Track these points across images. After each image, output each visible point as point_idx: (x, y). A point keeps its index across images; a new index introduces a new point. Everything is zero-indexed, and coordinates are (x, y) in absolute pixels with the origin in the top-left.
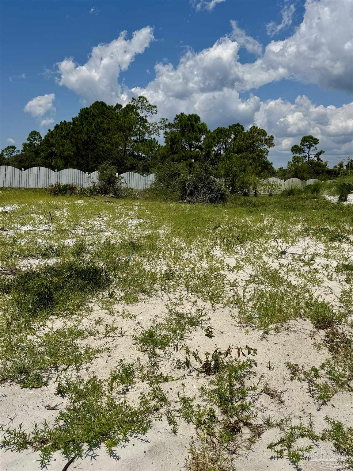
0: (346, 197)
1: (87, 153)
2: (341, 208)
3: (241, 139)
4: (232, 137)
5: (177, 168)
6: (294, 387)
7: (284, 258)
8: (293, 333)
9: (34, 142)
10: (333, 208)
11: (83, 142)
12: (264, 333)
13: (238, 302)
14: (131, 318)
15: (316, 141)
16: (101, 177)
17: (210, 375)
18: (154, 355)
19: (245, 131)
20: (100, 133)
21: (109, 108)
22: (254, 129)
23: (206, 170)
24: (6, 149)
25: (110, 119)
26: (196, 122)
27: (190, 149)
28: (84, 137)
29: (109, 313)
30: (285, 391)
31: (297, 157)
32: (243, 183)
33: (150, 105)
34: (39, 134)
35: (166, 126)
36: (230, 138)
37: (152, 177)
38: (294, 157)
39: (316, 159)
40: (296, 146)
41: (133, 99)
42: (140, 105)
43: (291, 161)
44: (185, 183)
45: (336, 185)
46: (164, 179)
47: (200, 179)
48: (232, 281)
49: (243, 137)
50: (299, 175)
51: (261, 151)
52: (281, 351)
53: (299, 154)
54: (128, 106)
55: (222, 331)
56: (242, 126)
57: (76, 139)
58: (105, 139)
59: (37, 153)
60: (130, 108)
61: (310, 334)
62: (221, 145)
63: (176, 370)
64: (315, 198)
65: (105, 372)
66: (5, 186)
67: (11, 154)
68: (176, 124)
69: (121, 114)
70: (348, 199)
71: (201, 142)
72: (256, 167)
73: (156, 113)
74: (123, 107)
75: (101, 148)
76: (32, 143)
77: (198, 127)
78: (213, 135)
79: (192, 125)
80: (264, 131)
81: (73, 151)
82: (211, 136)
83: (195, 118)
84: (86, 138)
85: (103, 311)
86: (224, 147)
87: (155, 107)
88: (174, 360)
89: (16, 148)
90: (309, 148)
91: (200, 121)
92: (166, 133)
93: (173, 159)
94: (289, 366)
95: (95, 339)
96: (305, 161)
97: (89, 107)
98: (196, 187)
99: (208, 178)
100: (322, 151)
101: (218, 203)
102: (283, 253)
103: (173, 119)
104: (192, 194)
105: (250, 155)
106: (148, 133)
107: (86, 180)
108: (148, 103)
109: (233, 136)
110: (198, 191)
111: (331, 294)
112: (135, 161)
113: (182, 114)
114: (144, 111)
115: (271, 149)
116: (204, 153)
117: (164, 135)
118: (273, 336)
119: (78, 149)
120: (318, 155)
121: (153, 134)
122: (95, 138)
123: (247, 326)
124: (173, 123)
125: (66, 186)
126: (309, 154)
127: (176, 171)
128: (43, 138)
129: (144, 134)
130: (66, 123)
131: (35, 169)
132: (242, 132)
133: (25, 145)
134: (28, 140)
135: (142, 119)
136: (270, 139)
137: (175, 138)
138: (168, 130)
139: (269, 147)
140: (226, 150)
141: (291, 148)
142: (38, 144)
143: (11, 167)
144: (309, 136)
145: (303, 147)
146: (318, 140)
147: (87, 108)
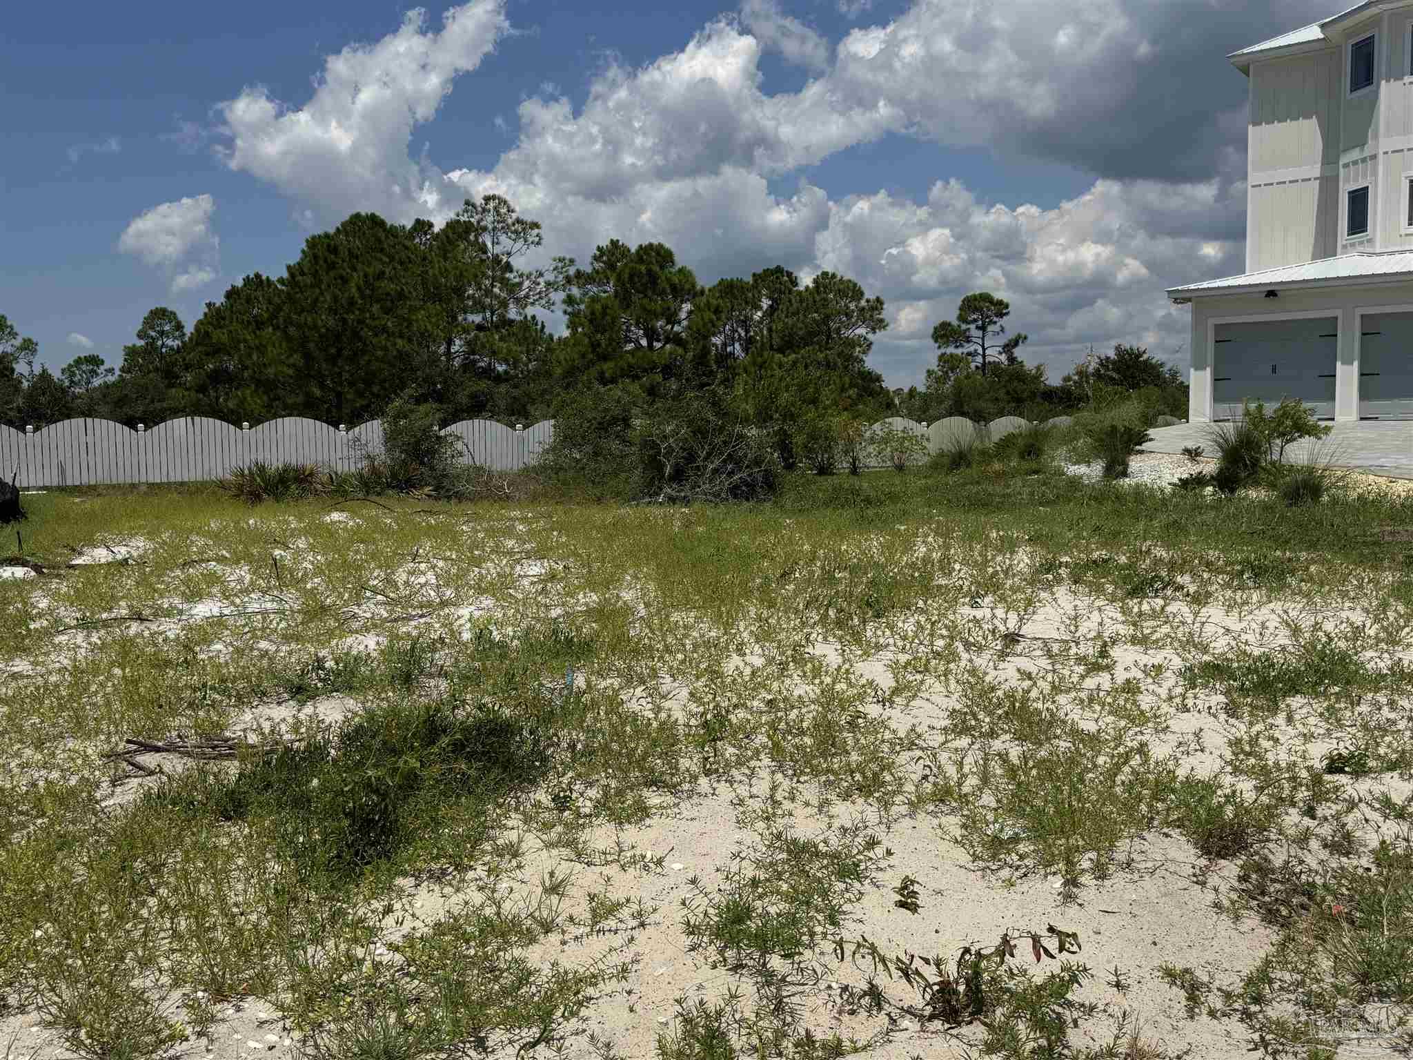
0: (1126, 466)
1: (336, 369)
2: (1119, 497)
3: (791, 310)
4: (765, 307)
5: (619, 402)
6: (1207, 1038)
7: (1020, 655)
8: (1147, 878)
9: (160, 343)
10: (1096, 499)
11: (321, 336)
12: (1065, 884)
13: (944, 795)
14: (646, 868)
15: (1001, 308)
16: (390, 439)
17: (959, 1024)
18: (768, 977)
19: (802, 288)
20: (376, 308)
21: (393, 232)
22: (825, 282)
23: (714, 404)
24: (70, 366)
25: (401, 263)
26: (662, 267)
27: (650, 346)
28: (327, 321)
29: (573, 857)
30: (1186, 1053)
31: (952, 355)
32: (813, 437)
33: (518, 221)
34: (175, 318)
35: (569, 280)
36: (760, 308)
37: (543, 431)
38: (943, 355)
39: (1003, 358)
40: (945, 325)
41: (467, 203)
42: (489, 220)
43: (936, 369)
44: (655, 446)
45: (1090, 433)
46: (583, 438)
47: (700, 432)
48: (902, 734)
49: (795, 305)
50: (966, 408)
51: (851, 343)
52: (1131, 934)
53: (957, 347)
54: (452, 225)
55: (937, 887)
56: (789, 274)
57: (299, 327)
58: (389, 324)
59: (170, 375)
60: (458, 231)
61: (1194, 875)
62: (734, 331)
63: (846, 1018)
64: (1036, 472)
65: (636, 1040)
66: (85, 481)
67: (88, 383)
68: (597, 272)
69: (431, 250)
70: (1129, 470)
71: (679, 323)
72: (843, 389)
73: (538, 243)
74: (436, 229)
75: (380, 353)
76: (152, 344)
77: (668, 279)
78: (714, 302)
79: (649, 272)
80: (855, 285)
81: (294, 365)
82: (708, 304)
83: (658, 254)
84: (331, 322)
85: (555, 852)
86: (743, 334)
87: (535, 225)
88: (830, 987)
89: (102, 362)
90: (983, 328)
91: (673, 262)
92: (570, 300)
93: (602, 373)
94: (1170, 975)
95: (564, 943)
96: (973, 365)
97: (332, 231)
98: (691, 458)
99: (722, 429)
100: (1019, 336)
101: (759, 501)
102: (1012, 639)
103: (590, 260)
104: (678, 476)
105: (821, 356)
106: (518, 300)
107: (345, 449)
108: (514, 216)
109: (766, 303)
110: (698, 468)
111: (1199, 753)
112: (483, 385)
113: (614, 243)
114: (503, 238)
115: (876, 338)
116: (690, 355)
117: (564, 307)
118: (1093, 891)
119: (307, 356)
120: (1009, 347)
121: (533, 304)
122: (360, 322)
123: (1001, 868)
124: (589, 270)
125: (285, 471)
126: (983, 346)
127: (617, 412)
128: (189, 329)
129: (504, 304)
130: (261, 281)
131: (179, 423)
132: (790, 292)
133: (131, 352)
134: (140, 336)
135: (496, 259)
136: (873, 309)
137: (604, 313)
138: (575, 291)
139: (874, 330)
140: (748, 343)
141: (932, 331)
142: (172, 348)
143: (104, 422)
144: (981, 295)
145: (964, 327)
146: (1007, 306)
147: (327, 236)
